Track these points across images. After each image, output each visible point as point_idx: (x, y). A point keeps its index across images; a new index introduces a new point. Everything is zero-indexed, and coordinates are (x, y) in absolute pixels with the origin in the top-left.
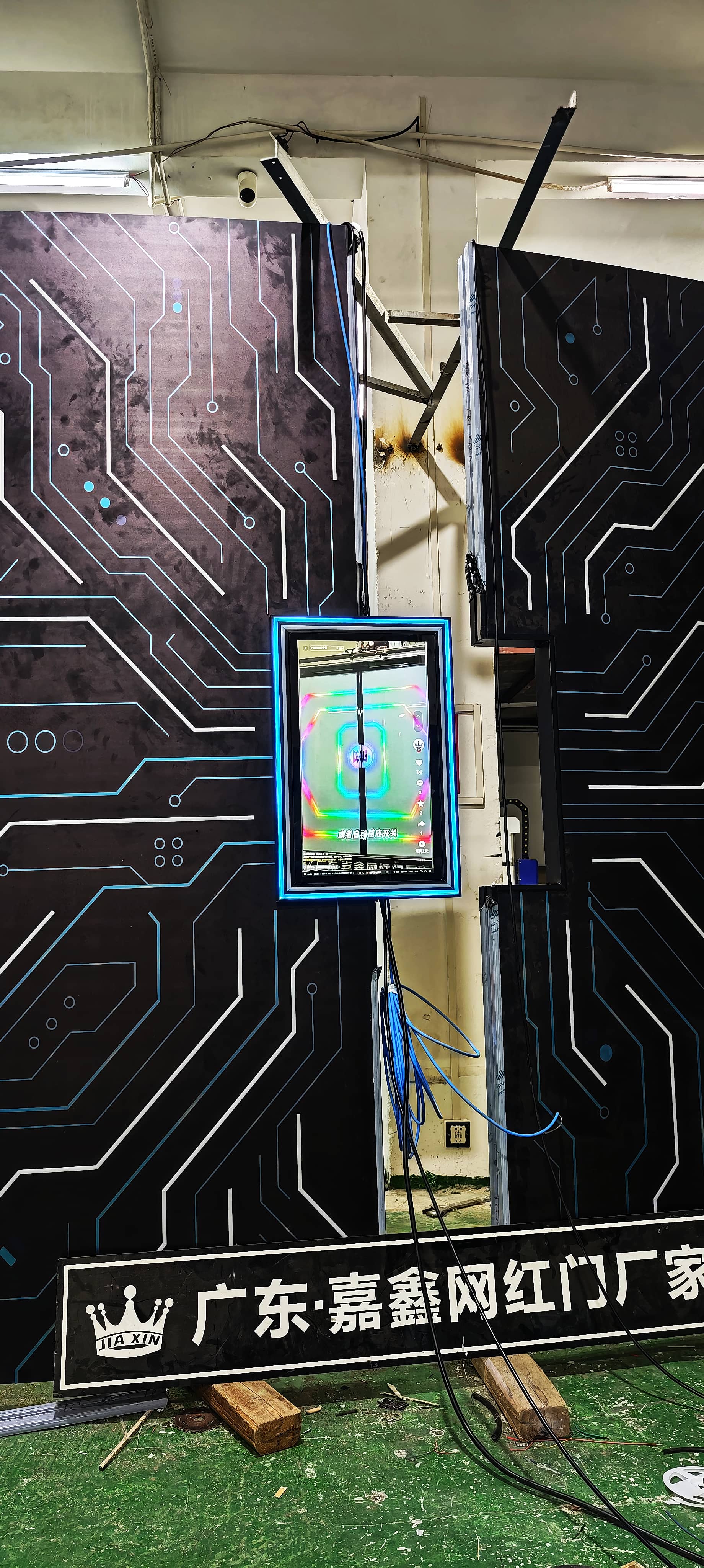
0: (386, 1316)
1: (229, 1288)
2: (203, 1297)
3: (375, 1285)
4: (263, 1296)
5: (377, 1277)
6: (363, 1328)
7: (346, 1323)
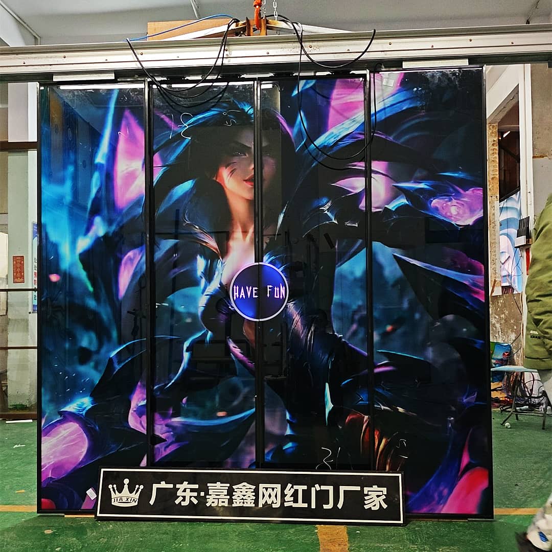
0: (231, 501)
1: (166, 483)
2: (155, 486)
3: (227, 488)
4: (179, 489)
5: (228, 485)
6: (220, 505)
7: (213, 502)
